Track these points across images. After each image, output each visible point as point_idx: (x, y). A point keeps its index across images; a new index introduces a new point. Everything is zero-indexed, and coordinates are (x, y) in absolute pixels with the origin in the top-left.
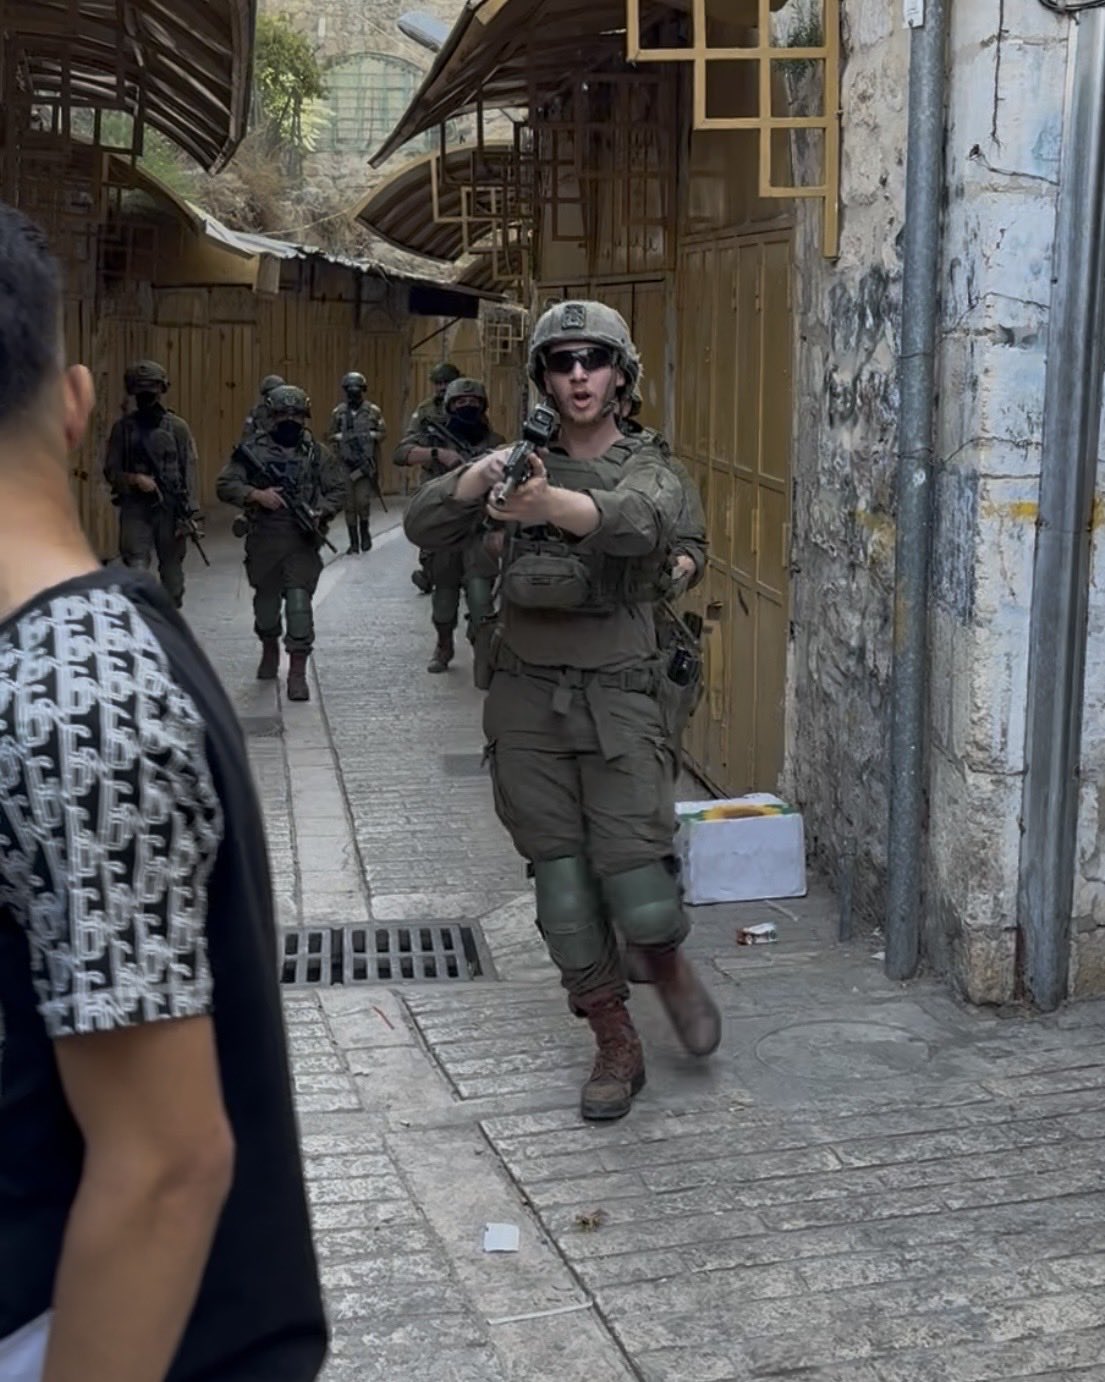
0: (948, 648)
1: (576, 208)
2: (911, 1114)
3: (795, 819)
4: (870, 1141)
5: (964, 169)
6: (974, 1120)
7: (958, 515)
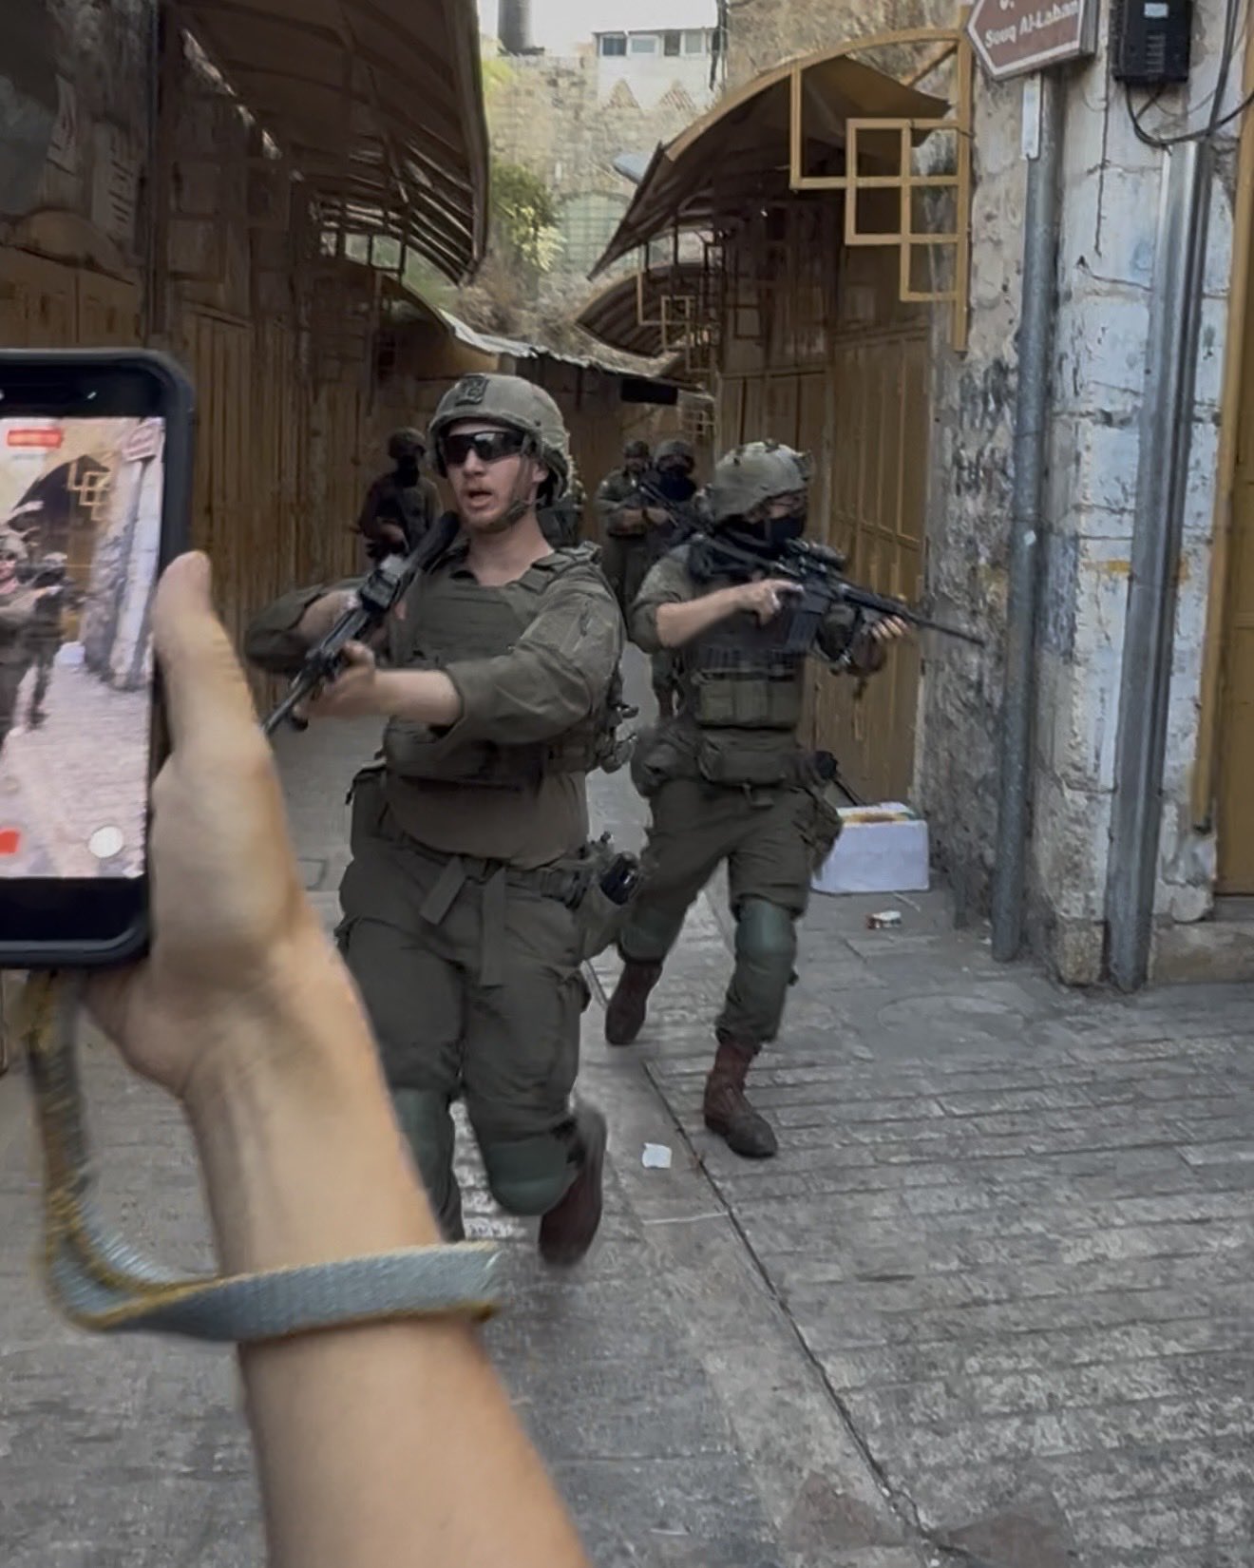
0: (1051, 683)
1: (755, 313)
2: (1005, 1072)
3: (920, 825)
4: (971, 1093)
5: (1072, 277)
6: (1060, 1081)
7: (1062, 571)
